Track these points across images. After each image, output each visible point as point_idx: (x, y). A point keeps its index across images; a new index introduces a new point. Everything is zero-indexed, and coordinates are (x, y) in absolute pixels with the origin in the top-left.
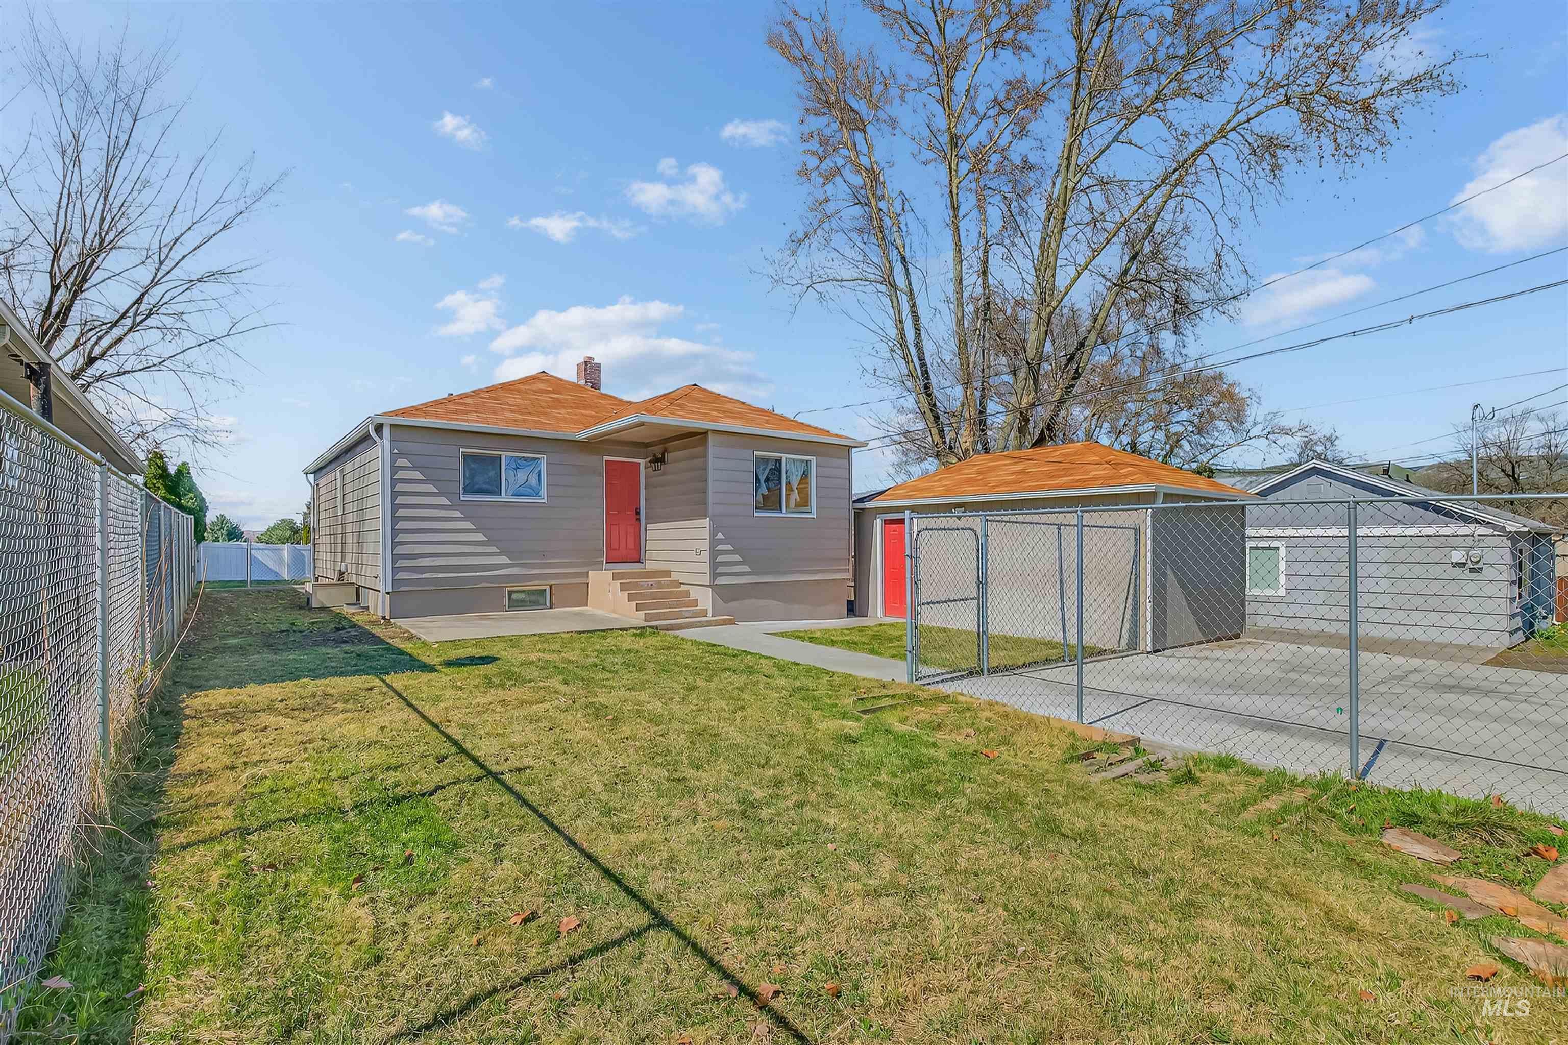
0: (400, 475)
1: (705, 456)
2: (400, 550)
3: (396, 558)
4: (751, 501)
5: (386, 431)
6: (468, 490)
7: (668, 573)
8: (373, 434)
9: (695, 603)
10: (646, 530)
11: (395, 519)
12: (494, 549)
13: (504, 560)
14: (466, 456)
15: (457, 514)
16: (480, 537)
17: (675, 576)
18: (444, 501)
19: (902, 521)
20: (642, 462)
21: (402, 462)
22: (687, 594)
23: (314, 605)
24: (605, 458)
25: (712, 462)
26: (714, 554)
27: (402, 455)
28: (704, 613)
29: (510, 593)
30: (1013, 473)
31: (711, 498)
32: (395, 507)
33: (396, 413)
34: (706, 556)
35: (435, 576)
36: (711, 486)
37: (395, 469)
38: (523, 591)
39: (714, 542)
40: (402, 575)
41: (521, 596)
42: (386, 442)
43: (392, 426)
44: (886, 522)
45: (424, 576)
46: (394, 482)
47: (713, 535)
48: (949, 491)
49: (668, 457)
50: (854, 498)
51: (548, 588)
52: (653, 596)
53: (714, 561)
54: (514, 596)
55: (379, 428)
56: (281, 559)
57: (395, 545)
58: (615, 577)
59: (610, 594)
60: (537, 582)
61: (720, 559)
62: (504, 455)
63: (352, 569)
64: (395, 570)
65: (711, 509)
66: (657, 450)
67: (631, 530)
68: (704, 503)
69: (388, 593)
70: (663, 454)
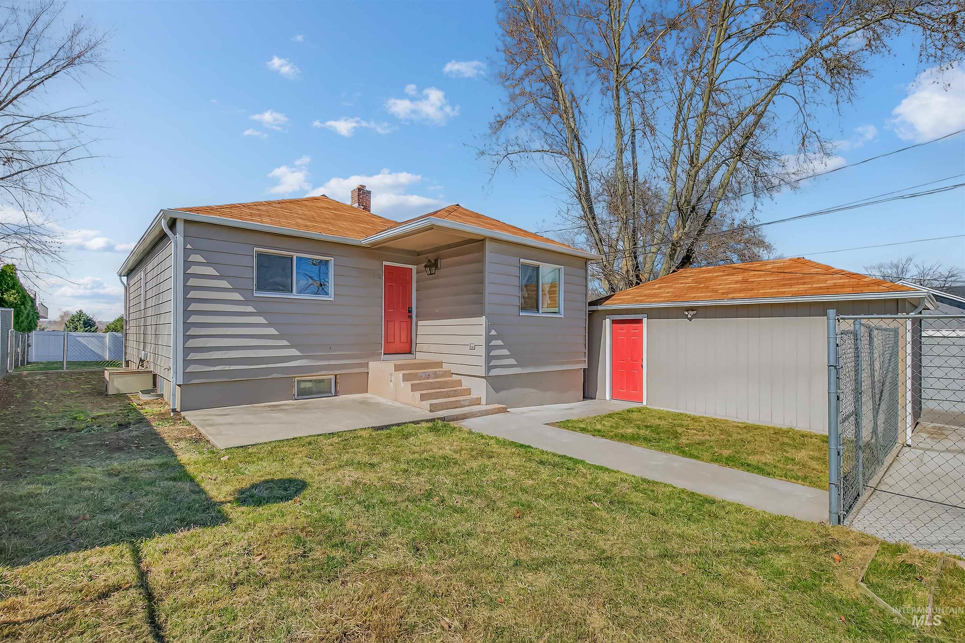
0: (193, 270)
1: (481, 261)
2: (192, 343)
3: (187, 351)
4: (517, 302)
5: (180, 226)
6: (260, 288)
7: (439, 364)
8: (167, 230)
9: (468, 391)
10: (417, 325)
11: (187, 313)
12: (285, 343)
13: (294, 352)
14: (259, 255)
15: (250, 309)
16: (272, 331)
17: (446, 367)
18: (237, 296)
19: (640, 321)
20: (414, 267)
21: (193, 258)
22: (459, 383)
23: (111, 391)
24: (385, 263)
25: (488, 267)
26: (489, 348)
27: (195, 251)
28: (477, 402)
29: (299, 382)
30: (736, 283)
31: (488, 298)
32: (187, 302)
33: (191, 210)
34: (481, 351)
35: (227, 368)
36: (488, 288)
37: (187, 264)
38: (311, 381)
39: (489, 339)
40: (192, 368)
41: (309, 385)
42: (180, 237)
43: (186, 221)
44: (614, 322)
45: (216, 368)
46: (187, 276)
47: (488, 331)
48: (676, 297)
49: (442, 262)
50: (589, 300)
51: (333, 377)
52: (432, 386)
53: (488, 355)
54: (303, 385)
55: (172, 224)
56: (103, 343)
57: (187, 337)
58: (398, 368)
59: (392, 385)
60: (322, 373)
61: (493, 353)
62: (295, 255)
63: (150, 358)
64: (186, 363)
65: (488, 308)
66: (432, 256)
67: (404, 325)
68: (482, 303)
69: (179, 385)
70: (436, 260)
